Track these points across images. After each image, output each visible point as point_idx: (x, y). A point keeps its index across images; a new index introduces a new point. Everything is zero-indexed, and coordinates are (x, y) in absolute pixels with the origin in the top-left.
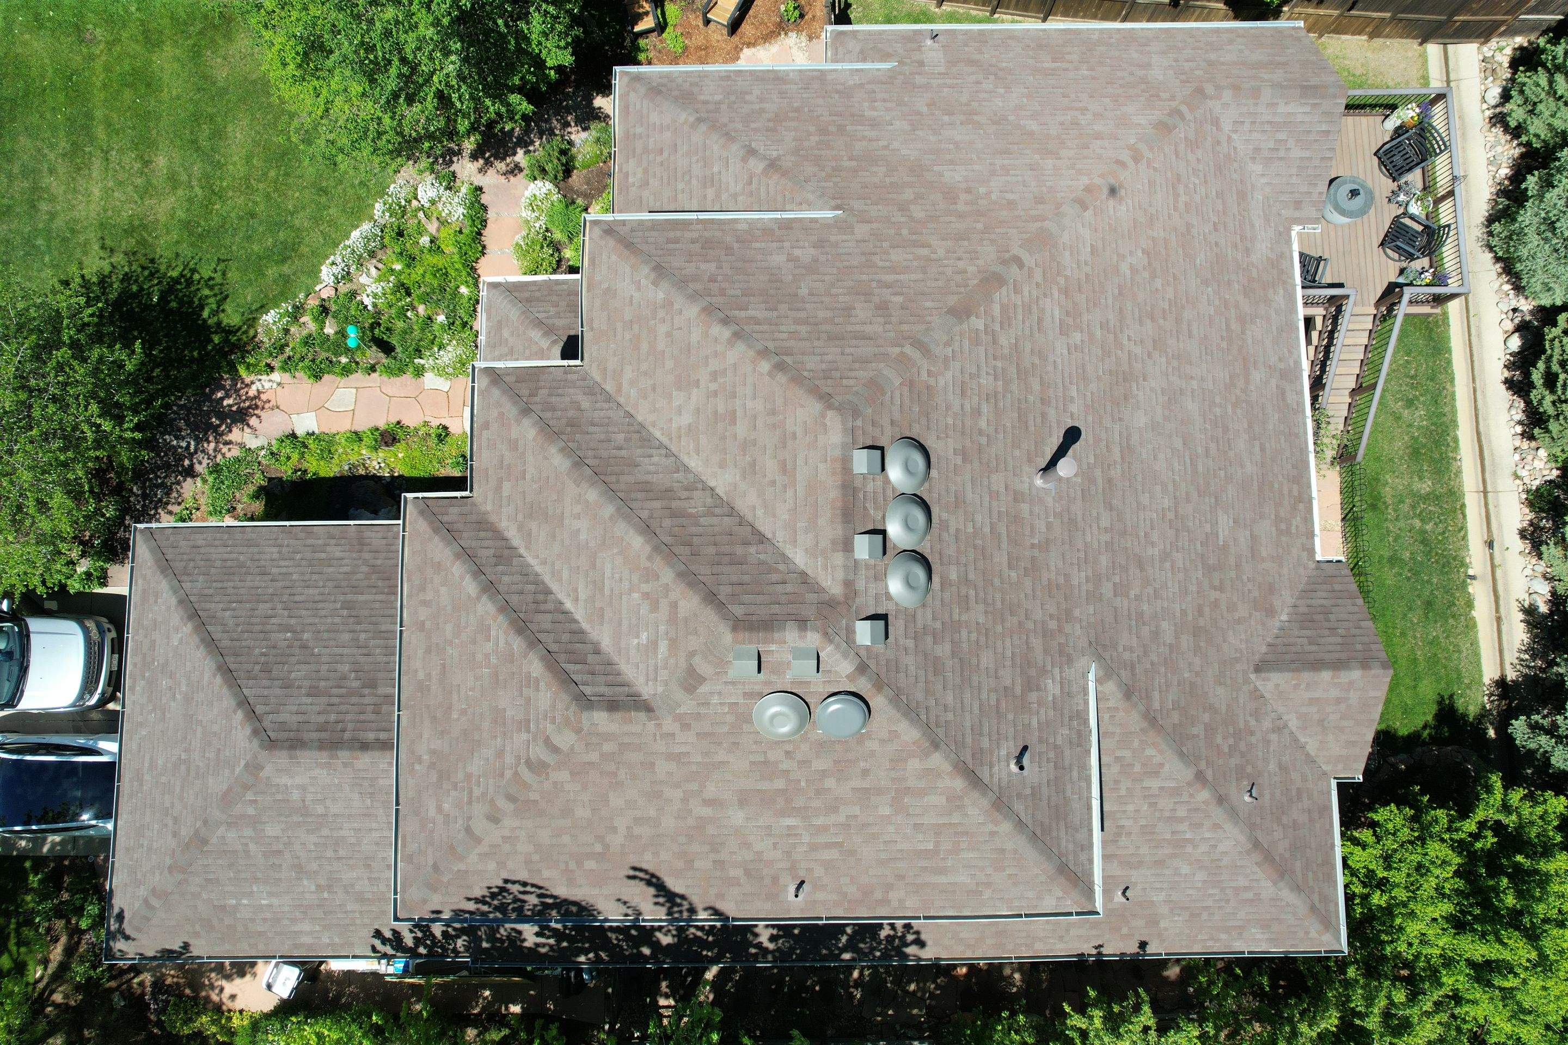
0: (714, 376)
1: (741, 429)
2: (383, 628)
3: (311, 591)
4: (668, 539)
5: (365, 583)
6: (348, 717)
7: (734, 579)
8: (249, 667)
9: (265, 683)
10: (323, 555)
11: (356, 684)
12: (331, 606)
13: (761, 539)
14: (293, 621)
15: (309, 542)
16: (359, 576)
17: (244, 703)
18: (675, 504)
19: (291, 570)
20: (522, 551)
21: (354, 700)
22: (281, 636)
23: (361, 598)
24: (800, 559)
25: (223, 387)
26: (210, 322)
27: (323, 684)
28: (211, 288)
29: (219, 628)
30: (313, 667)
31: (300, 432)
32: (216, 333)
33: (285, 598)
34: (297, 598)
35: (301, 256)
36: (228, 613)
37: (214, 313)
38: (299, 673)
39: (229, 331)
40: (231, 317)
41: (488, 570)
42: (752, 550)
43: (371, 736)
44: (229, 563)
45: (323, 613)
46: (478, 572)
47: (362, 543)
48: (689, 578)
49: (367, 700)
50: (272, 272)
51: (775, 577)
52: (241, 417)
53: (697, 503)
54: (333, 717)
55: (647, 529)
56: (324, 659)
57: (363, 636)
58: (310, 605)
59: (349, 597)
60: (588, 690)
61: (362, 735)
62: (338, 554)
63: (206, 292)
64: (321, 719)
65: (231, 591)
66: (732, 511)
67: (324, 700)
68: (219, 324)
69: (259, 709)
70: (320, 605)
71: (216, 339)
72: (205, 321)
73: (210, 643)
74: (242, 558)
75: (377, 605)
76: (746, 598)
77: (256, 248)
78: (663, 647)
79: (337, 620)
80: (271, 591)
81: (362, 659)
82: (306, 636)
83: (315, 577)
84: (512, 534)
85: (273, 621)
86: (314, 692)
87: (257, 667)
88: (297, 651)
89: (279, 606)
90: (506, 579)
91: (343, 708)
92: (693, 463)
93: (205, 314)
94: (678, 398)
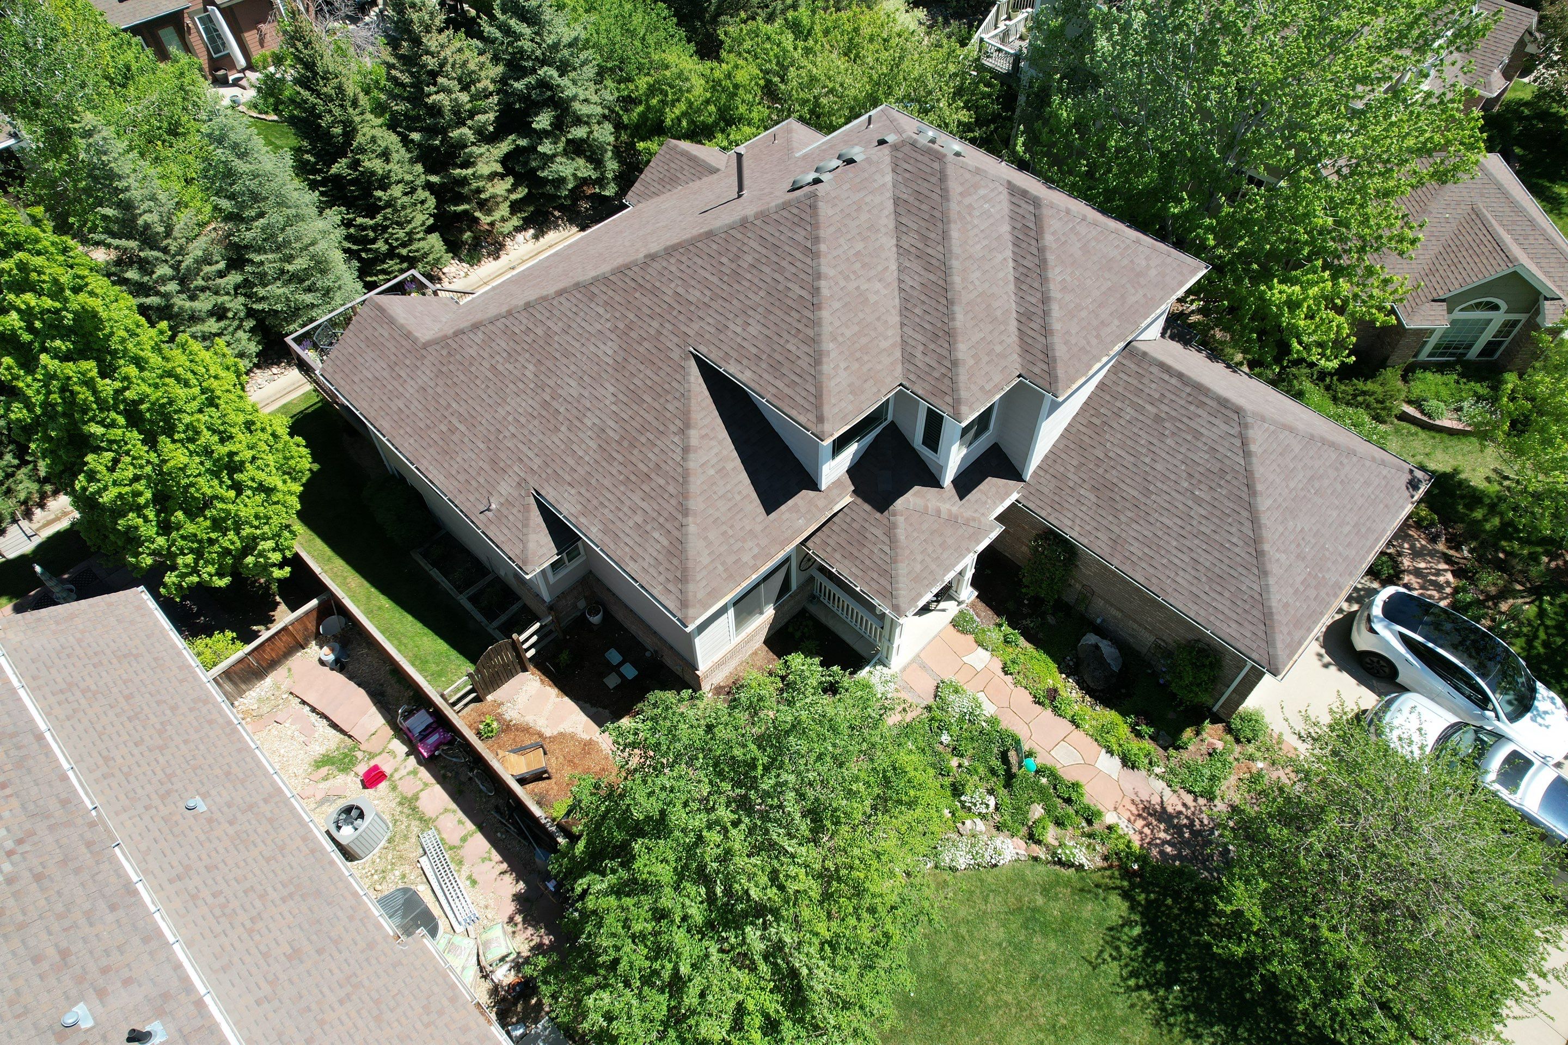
0: (847, 278)
1: (859, 246)
2: (1132, 459)
3: (1167, 522)
4: (939, 224)
5: (1128, 505)
6: (1183, 402)
7: (926, 184)
8: (1235, 482)
9: (1227, 462)
10: (1146, 550)
11: (1167, 425)
12: (1158, 500)
13: (897, 201)
14: (1190, 503)
15: (1151, 570)
16: (1129, 514)
17: (1247, 454)
18: (920, 245)
19: (1175, 552)
20: (1014, 315)
21: (1173, 413)
22: (1202, 495)
23: (1135, 493)
24: (889, 178)
25: (1162, 853)
26: (1137, 918)
27: (1189, 438)
28: (1117, 948)
29: (1244, 529)
30: (1190, 455)
31: (1117, 761)
32: (1139, 904)
33: (1188, 528)
34: (1179, 522)
35: (1019, 899)
36: (1234, 540)
37: (1128, 923)
38: (1201, 457)
39: (1126, 895)
40: (1117, 908)
41: (1040, 313)
42: (905, 197)
43: (1174, 381)
44: (1219, 589)
45: (1167, 498)
46: (1046, 313)
47: (1115, 542)
48: (945, 195)
49: (1166, 409)
50: (1055, 910)
51: (907, 175)
52: (1161, 815)
53: (909, 241)
54: (1192, 408)
55: (945, 235)
56: (1180, 457)
57: (1147, 460)
58: (1173, 510)
59: (1143, 499)
60: (1031, 208)
61: (1179, 385)
62: (1136, 544)
63: (1125, 950)
64: (1200, 411)
65: (1226, 561)
66: (899, 224)
67: (1192, 424)
68: (1132, 908)
69: (1239, 444)
70: (1166, 505)
71: (1142, 898)
72: (1143, 925)
73: (1254, 520)
74: (1207, 589)
75: (1128, 481)
76: (928, 170)
77: (1053, 945)
78: (982, 192)
79: (1159, 484)
80: (1196, 541)
81: (1155, 441)
82: (1186, 485)
83: (1160, 533)
84: (1013, 326)
85: (1203, 512)
86: (1197, 435)
87: (1228, 477)
88: (1197, 475)
89: (1195, 523)
90: (1034, 301)
91: (1183, 411)
92: (894, 267)
93: (1137, 931)
94: (873, 298)
